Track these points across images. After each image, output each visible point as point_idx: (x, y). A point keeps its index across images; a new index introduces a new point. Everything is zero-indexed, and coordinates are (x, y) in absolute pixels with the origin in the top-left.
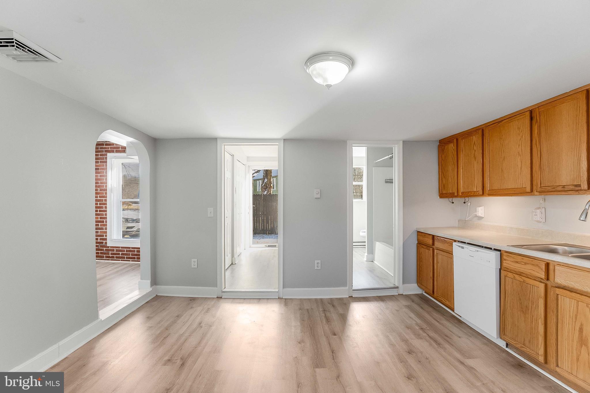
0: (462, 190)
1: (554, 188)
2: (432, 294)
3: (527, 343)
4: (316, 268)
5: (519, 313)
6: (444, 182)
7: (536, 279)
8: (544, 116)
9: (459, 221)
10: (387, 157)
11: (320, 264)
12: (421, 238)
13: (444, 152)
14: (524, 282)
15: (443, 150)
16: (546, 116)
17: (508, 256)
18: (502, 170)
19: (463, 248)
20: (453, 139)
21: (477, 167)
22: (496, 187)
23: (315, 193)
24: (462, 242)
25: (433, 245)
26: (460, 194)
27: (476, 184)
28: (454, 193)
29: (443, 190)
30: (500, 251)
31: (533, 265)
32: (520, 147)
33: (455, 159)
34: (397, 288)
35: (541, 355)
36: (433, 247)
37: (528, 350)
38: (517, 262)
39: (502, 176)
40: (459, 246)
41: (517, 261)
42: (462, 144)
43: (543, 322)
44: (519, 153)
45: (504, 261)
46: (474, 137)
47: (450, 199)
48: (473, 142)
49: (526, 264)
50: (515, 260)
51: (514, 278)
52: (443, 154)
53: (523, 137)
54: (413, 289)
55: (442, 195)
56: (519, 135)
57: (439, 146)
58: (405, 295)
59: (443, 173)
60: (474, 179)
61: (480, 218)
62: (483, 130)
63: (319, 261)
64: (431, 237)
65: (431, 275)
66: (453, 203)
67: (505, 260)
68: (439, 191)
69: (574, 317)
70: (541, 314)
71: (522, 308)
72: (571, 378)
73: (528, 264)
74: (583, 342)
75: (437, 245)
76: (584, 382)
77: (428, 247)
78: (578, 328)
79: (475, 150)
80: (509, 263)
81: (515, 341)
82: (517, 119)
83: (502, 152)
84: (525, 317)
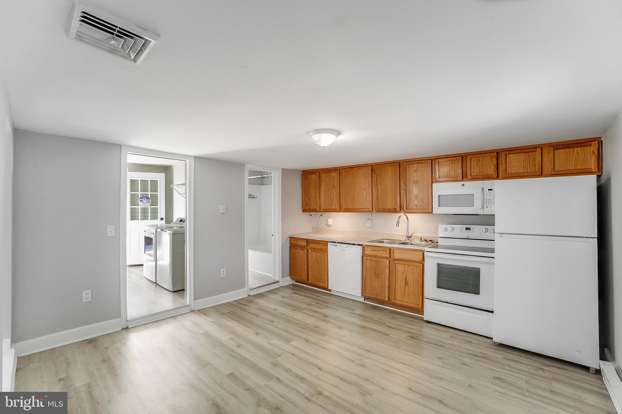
0: (323, 207)
2: (306, 281)
3: (379, 294)
4: (222, 276)
5: (374, 278)
6: (307, 201)
7: (383, 258)
9: (312, 229)
10: (255, 177)
11: (225, 272)
12: (293, 242)
13: (307, 179)
14: (378, 260)
15: (306, 178)
16: (380, 171)
17: (368, 247)
18: (354, 197)
19: (336, 246)
20: (316, 172)
21: (335, 193)
22: (349, 207)
23: (222, 209)
25: (307, 246)
26: (322, 210)
27: (334, 205)
28: (316, 209)
29: (306, 207)
30: (362, 245)
31: (383, 251)
32: (365, 185)
33: (317, 186)
34: (278, 282)
35: (387, 297)
36: (308, 248)
37: (380, 297)
39: (354, 201)
40: (332, 245)
41: (374, 250)
42: (323, 176)
43: (388, 280)
44: (364, 188)
46: (333, 173)
47: (309, 213)
48: (333, 177)
49: (378, 251)
50: (372, 249)
51: (372, 259)
52: (306, 181)
53: (367, 179)
54: (288, 281)
55: (304, 210)
56: (365, 178)
57: (302, 175)
58: (284, 286)
59: (306, 194)
60: (333, 201)
61: (330, 226)
62: (340, 170)
63: (224, 270)
64: (306, 241)
65: (306, 267)
66: (311, 216)
67: (366, 250)
68: (303, 207)
69: (403, 273)
70: (387, 276)
71: (376, 275)
72: (401, 303)
73: (380, 250)
74: (406, 284)
75: (311, 245)
76: (407, 302)
77: (302, 248)
78: (404, 278)
79: (334, 183)
80: (368, 252)
81: (372, 294)
82: (363, 168)
83: (354, 186)
84: (378, 280)
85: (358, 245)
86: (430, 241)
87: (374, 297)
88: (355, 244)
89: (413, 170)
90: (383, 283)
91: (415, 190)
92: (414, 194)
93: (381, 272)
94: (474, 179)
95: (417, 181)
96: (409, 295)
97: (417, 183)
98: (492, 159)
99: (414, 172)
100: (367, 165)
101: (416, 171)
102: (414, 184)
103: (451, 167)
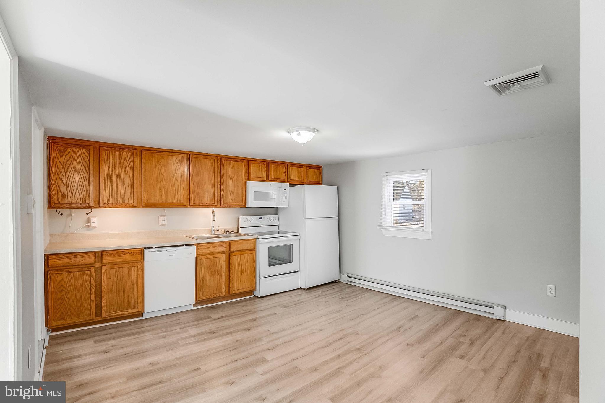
0: (103, 201)
1: (202, 204)
3: (215, 292)
5: (210, 277)
6: (62, 190)
7: (219, 253)
8: (195, 161)
12: (56, 261)
13: (64, 153)
14: (214, 257)
16: (196, 161)
17: (202, 246)
18: (160, 189)
19: (159, 251)
22: (153, 200)
24: (159, 247)
25: (96, 263)
26: (102, 205)
28: (89, 203)
35: (224, 292)
36: (99, 266)
37: (217, 294)
38: (209, 248)
39: (160, 193)
40: (153, 251)
42: (105, 154)
45: (199, 250)
46: (124, 153)
47: (60, 210)
49: (215, 247)
50: (208, 247)
51: (208, 258)
56: (177, 166)
57: (52, 144)
61: (93, 228)
64: (92, 255)
66: (62, 214)
68: (50, 200)
69: (239, 263)
70: (224, 270)
71: (212, 273)
72: (239, 291)
73: (216, 246)
74: (242, 272)
75: (105, 260)
76: (243, 289)
77: (84, 267)
78: (240, 267)
79: (126, 166)
80: (203, 251)
81: (208, 296)
82: (175, 155)
83: (160, 175)
84: (213, 278)
85: (186, 245)
86: (231, 231)
87: (210, 297)
88: (183, 245)
89: (230, 167)
90: (219, 279)
91: (231, 186)
92: (230, 189)
93: (217, 269)
94: (273, 181)
95: (233, 177)
96: (245, 282)
97: (233, 179)
98: (283, 168)
99: (231, 169)
100: (180, 152)
101: (232, 168)
102: (231, 180)
103: (259, 169)
